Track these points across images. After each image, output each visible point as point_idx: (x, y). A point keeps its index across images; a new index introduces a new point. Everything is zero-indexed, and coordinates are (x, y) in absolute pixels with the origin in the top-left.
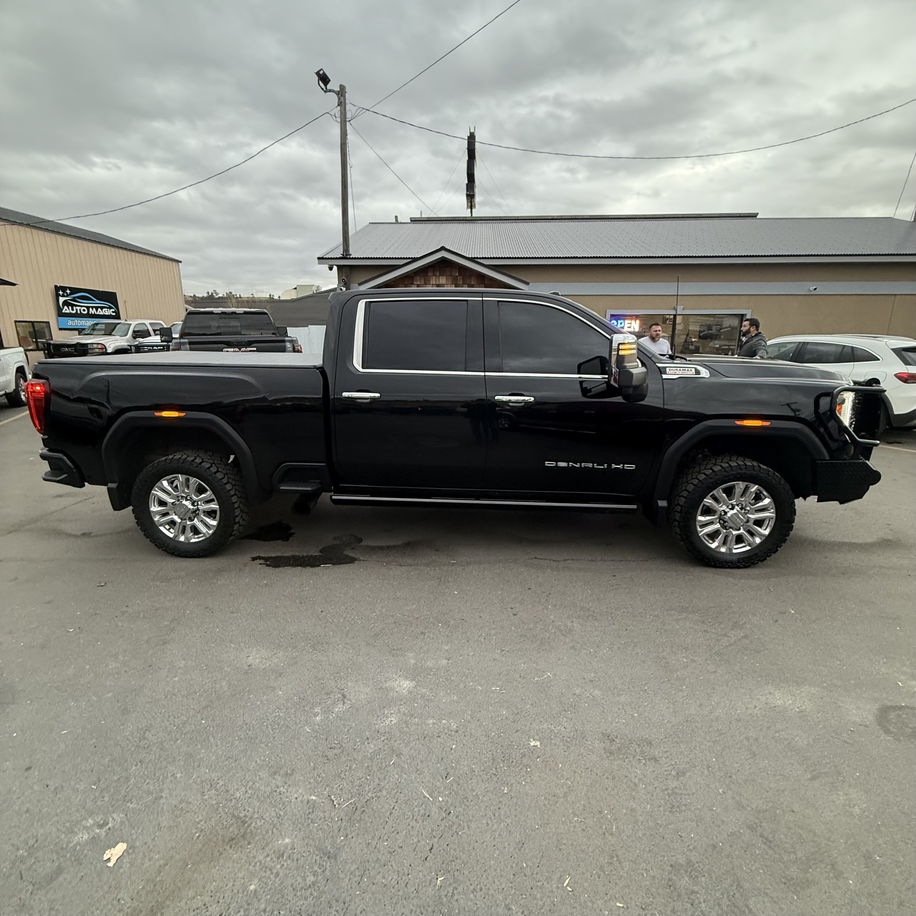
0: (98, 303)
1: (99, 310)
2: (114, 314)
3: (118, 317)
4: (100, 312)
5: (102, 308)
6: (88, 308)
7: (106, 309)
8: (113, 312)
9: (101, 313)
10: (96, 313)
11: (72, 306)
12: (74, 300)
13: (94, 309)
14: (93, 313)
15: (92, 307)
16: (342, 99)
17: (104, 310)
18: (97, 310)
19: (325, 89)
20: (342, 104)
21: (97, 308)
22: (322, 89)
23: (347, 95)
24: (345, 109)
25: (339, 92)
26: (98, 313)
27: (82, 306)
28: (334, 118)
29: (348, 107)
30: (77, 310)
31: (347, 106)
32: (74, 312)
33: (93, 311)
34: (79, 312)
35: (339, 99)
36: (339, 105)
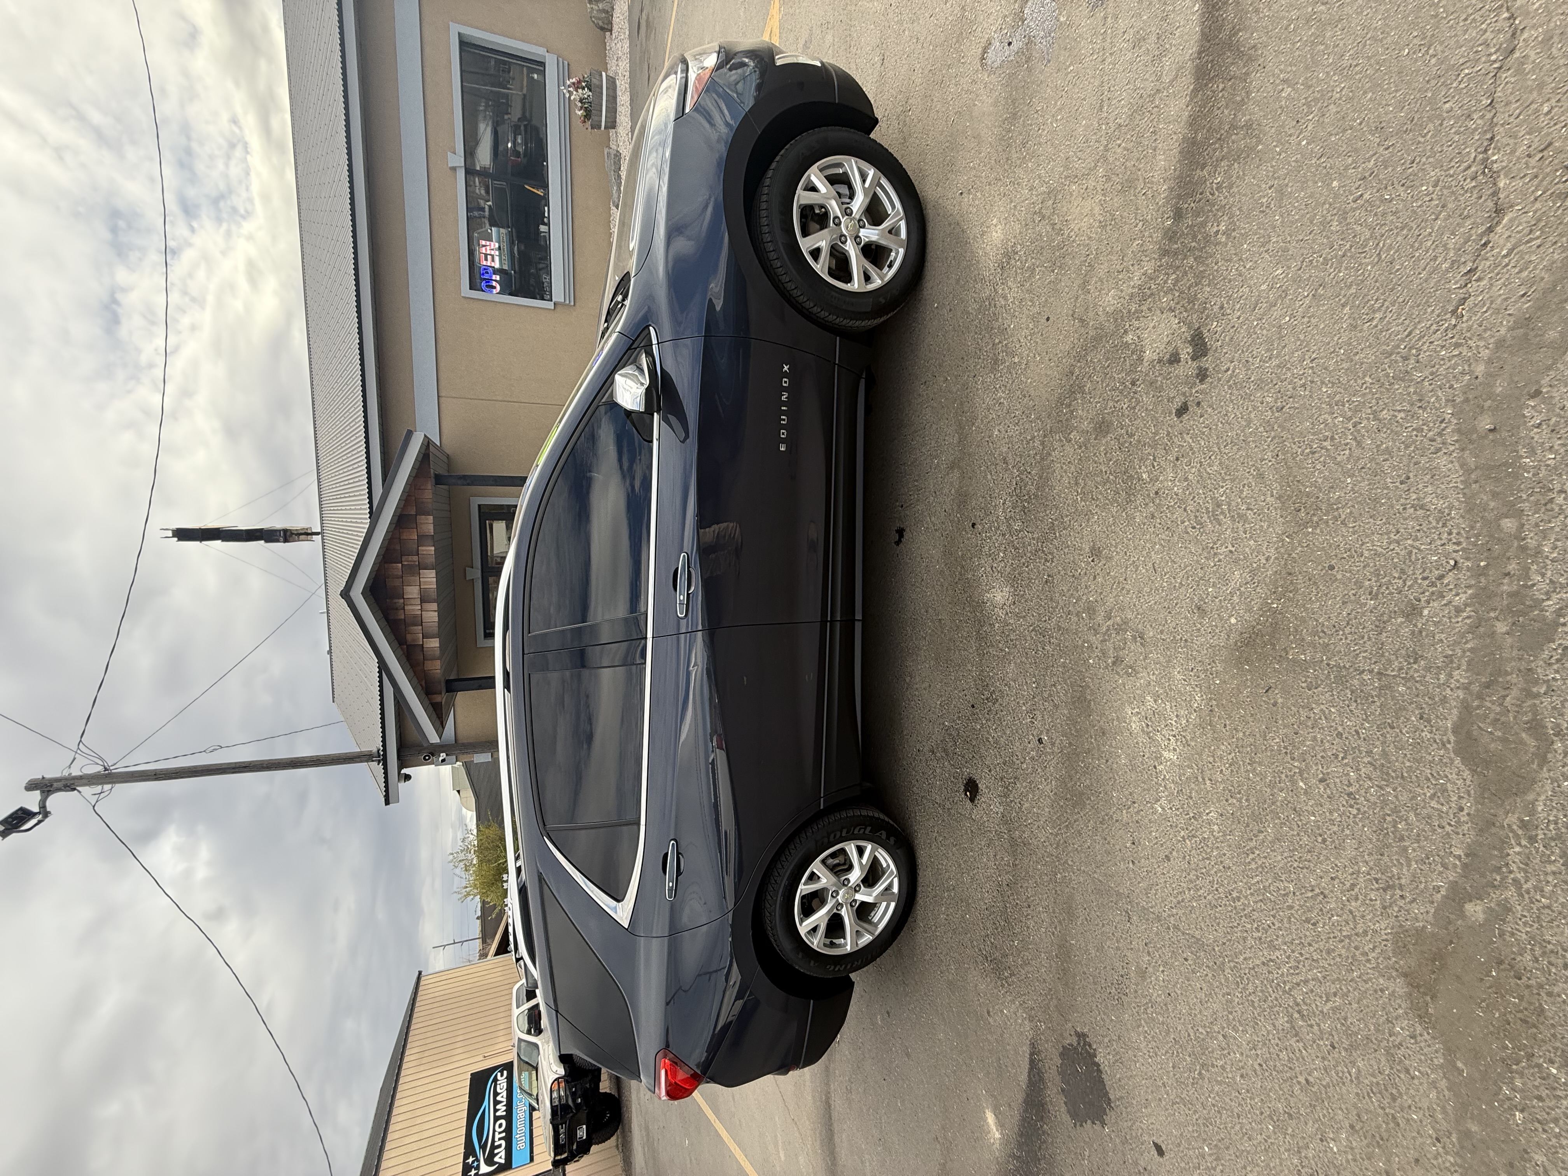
0: (488, 1103)
1: (499, 1098)
2: (505, 1072)
3: (508, 1067)
4: (502, 1097)
5: (496, 1094)
6: (497, 1118)
7: (498, 1086)
8: (502, 1076)
9: (505, 1094)
10: (505, 1103)
11: (494, 1147)
12: (483, 1147)
13: (498, 1107)
14: (504, 1108)
15: (496, 1110)
16: (55, 785)
17: (499, 1091)
18: (500, 1102)
19: (40, 817)
20: (69, 784)
21: (497, 1103)
22: (39, 822)
23: (48, 776)
24: (81, 778)
25: (42, 792)
26: (504, 1100)
27: (494, 1131)
28: (102, 795)
29: (75, 772)
30: (500, 1139)
31: (73, 774)
32: (503, 1142)
33: (502, 1109)
34: (503, 1135)
35: (59, 790)
36: (74, 789)
